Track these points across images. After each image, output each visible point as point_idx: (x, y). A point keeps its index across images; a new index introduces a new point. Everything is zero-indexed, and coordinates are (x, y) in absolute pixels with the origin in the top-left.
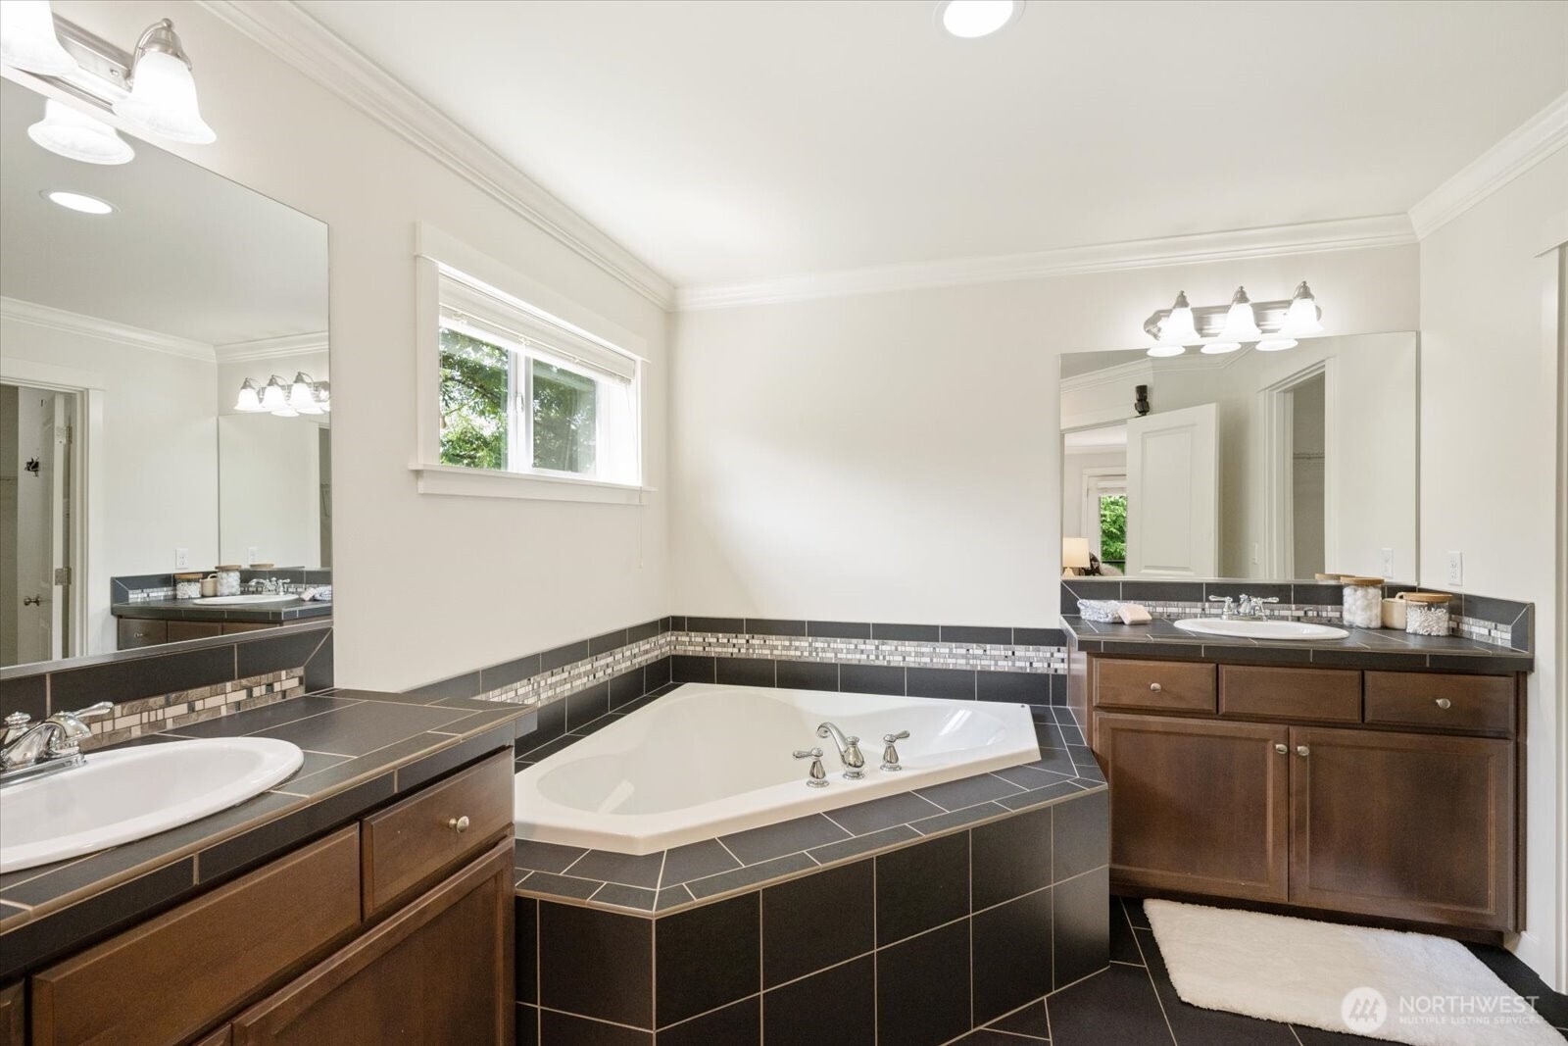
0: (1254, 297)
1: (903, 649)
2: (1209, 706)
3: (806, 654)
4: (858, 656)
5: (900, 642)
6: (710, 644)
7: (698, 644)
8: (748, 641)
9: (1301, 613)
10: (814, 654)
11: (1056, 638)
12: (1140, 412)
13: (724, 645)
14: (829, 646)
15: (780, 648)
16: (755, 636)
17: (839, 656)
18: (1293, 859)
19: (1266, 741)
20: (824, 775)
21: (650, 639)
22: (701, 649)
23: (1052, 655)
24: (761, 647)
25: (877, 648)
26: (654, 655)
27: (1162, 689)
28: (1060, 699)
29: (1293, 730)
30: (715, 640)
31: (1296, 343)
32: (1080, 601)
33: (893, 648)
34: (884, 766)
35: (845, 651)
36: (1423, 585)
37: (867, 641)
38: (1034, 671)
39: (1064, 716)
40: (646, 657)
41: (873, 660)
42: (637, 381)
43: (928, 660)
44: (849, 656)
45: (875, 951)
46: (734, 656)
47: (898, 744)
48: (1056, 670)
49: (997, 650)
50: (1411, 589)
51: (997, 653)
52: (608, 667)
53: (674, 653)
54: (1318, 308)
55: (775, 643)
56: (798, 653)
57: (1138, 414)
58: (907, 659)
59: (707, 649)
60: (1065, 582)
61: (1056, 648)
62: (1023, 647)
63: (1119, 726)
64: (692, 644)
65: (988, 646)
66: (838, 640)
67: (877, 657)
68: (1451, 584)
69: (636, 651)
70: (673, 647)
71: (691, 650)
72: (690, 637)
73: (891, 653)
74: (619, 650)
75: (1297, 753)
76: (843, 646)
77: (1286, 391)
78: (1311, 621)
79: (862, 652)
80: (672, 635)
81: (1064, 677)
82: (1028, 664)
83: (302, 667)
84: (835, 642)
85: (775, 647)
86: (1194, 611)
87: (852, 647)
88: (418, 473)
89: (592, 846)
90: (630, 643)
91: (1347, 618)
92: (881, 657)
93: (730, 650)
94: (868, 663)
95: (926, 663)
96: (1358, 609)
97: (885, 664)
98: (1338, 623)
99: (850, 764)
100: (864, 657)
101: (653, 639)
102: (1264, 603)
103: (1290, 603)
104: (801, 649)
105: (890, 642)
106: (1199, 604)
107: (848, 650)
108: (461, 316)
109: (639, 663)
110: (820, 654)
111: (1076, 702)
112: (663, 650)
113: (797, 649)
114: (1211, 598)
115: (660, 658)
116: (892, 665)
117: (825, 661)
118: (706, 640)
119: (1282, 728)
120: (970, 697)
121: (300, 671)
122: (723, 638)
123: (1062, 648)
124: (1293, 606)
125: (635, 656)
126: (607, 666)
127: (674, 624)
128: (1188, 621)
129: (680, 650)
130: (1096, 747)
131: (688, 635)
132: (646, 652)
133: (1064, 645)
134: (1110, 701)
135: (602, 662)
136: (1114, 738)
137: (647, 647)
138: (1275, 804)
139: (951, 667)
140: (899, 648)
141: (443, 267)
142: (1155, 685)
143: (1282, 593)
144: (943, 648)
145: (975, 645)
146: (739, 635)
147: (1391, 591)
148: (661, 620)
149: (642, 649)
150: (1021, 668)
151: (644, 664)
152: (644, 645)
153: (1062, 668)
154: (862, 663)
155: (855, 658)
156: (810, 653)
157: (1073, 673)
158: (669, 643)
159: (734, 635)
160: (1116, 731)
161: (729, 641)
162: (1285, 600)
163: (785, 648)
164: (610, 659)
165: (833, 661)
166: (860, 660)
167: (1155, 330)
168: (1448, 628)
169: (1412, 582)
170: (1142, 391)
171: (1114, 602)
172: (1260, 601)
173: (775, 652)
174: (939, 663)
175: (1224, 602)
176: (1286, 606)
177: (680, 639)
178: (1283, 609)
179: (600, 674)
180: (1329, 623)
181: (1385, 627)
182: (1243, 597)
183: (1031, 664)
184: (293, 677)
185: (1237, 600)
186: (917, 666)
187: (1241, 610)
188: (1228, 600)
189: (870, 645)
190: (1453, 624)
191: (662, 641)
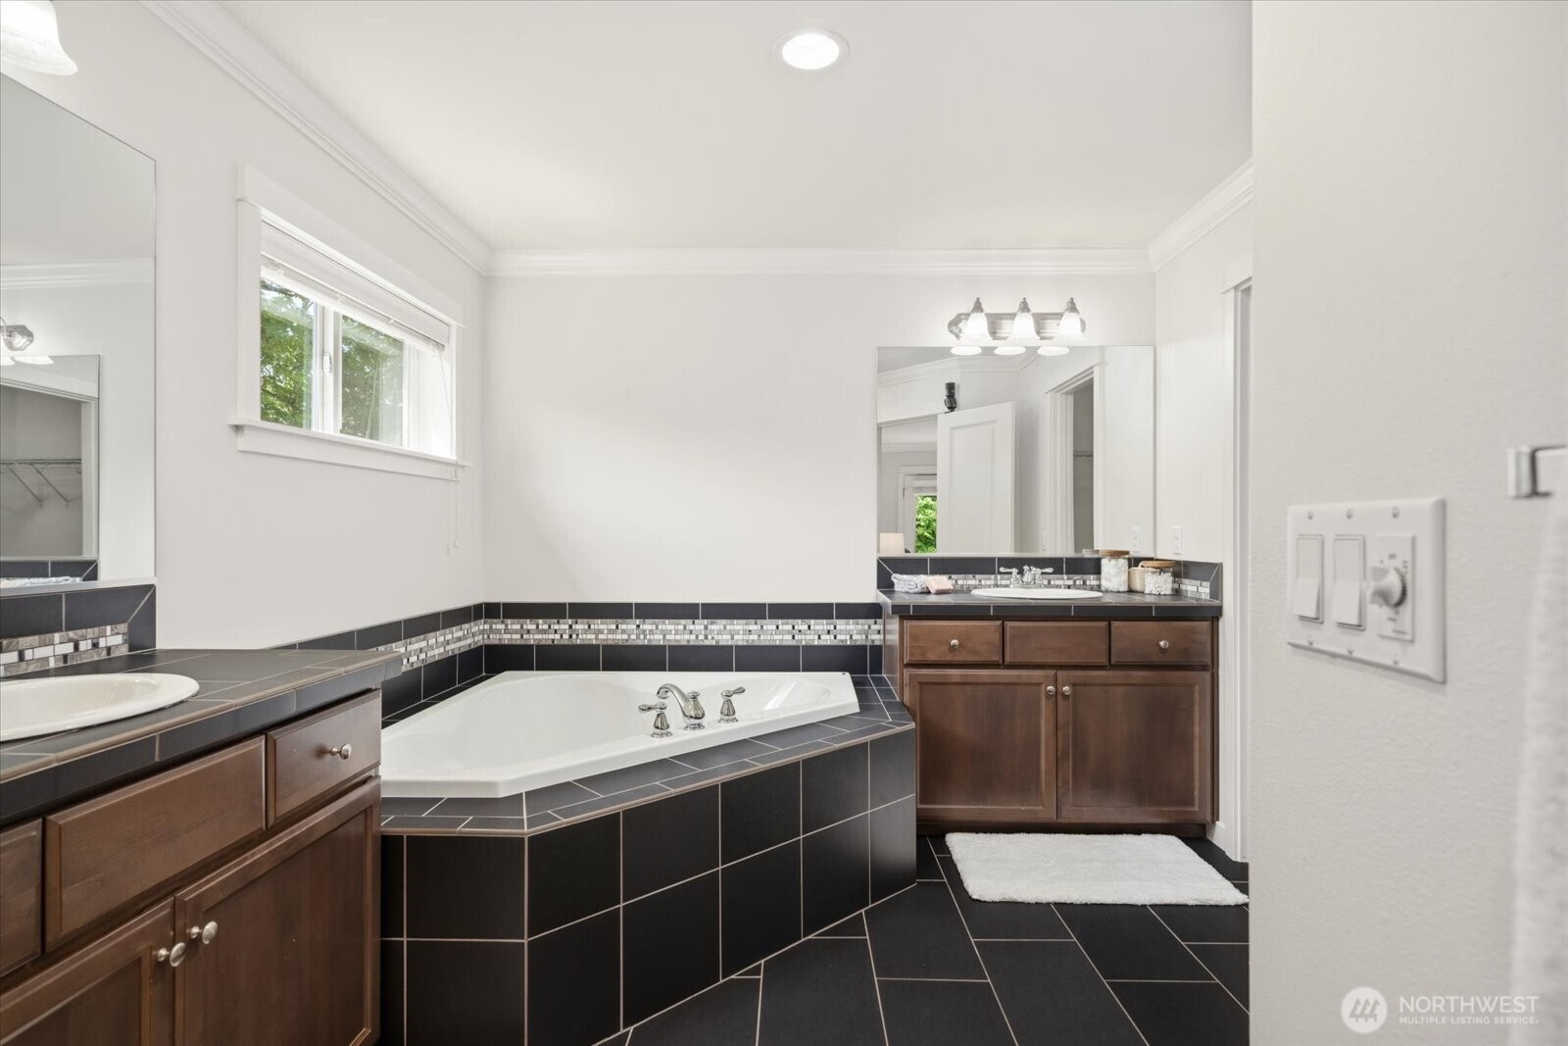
0: (1035, 308)
1: (732, 627)
2: (996, 658)
3: (633, 637)
4: (687, 637)
5: (729, 621)
6: (528, 632)
7: (516, 632)
8: (571, 627)
9: (1071, 582)
10: (642, 637)
11: (873, 611)
12: (949, 408)
13: (544, 632)
14: (657, 628)
15: (606, 632)
16: (579, 621)
17: (668, 637)
18: (1059, 784)
19: (1040, 684)
20: (668, 727)
21: (463, 626)
22: (518, 636)
23: (869, 627)
24: (585, 632)
25: (706, 628)
26: (467, 643)
27: (960, 645)
28: (877, 668)
29: (1061, 674)
30: (534, 627)
31: (1068, 350)
32: (894, 575)
33: (722, 627)
34: (722, 719)
35: (673, 632)
36: (1159, 557)
37: (696, 621)
38: (853, 643)
39: (880, 682)
40: (459, 644)
41: (702, 641)
42: (452, 347)
43: (755, 637)
44: (678, 637)
45: (720, 868)
46: (556, 642)
47: (734, 698)
48: (873, 641)
49: (820, 625)
50: (1151, 559)
51: (820, 627)
52: (421, 652)
53: (487, 642)
54: (1082, 321)
55: (601, 627)
56: (625, 637)
57: (948, 410)
58: (736, 637)
59: (525, 637)
60: (881, 558)
61: (873, 621)
62: (844, 621)
63: (924, 680)
64: (508, 633)
65: (812, 622)
66: (667, 621)
67: (706, 637)
68: (1176, 554)
69: (449, 637)
70: (486, 636)
71: (506, 639)
72: (507, 625)
73: (720, 633)
74: (433, 634)
75: (1063, 694)
76: (672, 627)
77: (1067, 393)
78: (1078, 588)
79: (691, 632)
80: (485, 623)
81: (879, 648)
82: (848, 637)
83: (126, 624)
84: (664, 623)
85: (601, 632)
86: (989, 582)
87: (681, 627)
88: (238, 428)
89: (446, 795)
90: (443, 628)
91: (1105, 584)
92: (710, 637)
93: (551, 636)
94: (697, 644)
95: (753, 640)
96: (1113, 577)
97: (714, 643)
98: (1099, 588)
99: (691, 717)
100: (693, 637)
101: (466, 626)
102: (1042, 573)
103: (1062, 573)
104: (628, 633)
105: (719, 621)
106: (993, 577)
107: (676, 631)
108: (278, 265)
109: (453, 650)
110: (648, 637)
111: (891, 671)
112: (476, 639)
113: (624, 632)
114: (1002, 569)
115: (472, 647)
116: (720, 644)
117: (654, 643)
118: (525, 627)
119: (1051, 672)
120: (796, 669)
121: (123, 627)
122: (543, 624)
123: (878, 620)
124: (1065, 577)
125: (448, 643)
126: (421, 650)
127: (489, 611)
128: (983, 590)
129: (494, 639)
130: (907, 699)
131: (503, 622)
132: (460, 639)
133: (880, 618)
134: (918, 658)
135: (416, 646)
136: (921, 692)
137: (460, 634)
138: (1047, 739)
139: (778, 643)
140: (728, 627)
141: (267, 214)
142: (955, 642)
143: (1058, 566)
144: (770, 625)
145: (800, 621)
146: (561, 621)
147: (1134, 562)
148: (475, 606)
149: (455, 635)
150: (842, 641)
151: (457, 652)
152: (457, 632)
153: (877, 639)
154: (691, 643)
155: (684, 639)
156: (638, 636)
157: (888, 643)
158: (482, 632)
159: (556, 621)
160: (923, 684)
161: (550, 627)
162: (1058, 571)
163: (610, 631)
164: (423, 644)
165: (662, 643)
166: (688, 641)
167: (957, 331)
168: (1172, 589)
169: (1151, 555)
170: (951, 387)
171: (923, 577)
172: (1039, 571)
173: (601, 636)
174: (766, 639)
175: (1011, 573)
176: (1059, 576)
177: (494, 626)
178: (1057, 579)
179: (413, 659)
180: (1092, 589)
181: (1131, 591)
182: (1026, 568)
183: (851, 636)
184: (118, 634)
185: (1021, 573)
186: (745, 643)
187: (1025, 580)
188: (1015, 571)
189: (699, 625)
190: (1176, 586)
191: (475, 629)
